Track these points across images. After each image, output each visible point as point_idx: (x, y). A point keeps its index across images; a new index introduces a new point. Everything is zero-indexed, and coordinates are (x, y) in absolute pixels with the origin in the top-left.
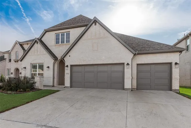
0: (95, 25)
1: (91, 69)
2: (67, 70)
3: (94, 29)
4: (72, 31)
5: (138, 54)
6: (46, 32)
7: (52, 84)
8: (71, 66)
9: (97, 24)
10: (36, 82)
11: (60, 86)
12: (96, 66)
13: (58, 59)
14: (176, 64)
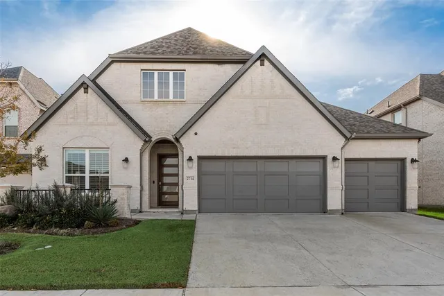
0: (262, 64)
1: (250, 167)
2: (191, 168)
3: (259, 73)
4: (191, 70)
5: (356, 138)
6: (112, 62)
7: (137, 206)
8: (200, 158)
9: (266, 62)
10: (116, 201)
11: (161, 210)
12: (263, 161)
13: (153, 140)
14: (413, 161)
